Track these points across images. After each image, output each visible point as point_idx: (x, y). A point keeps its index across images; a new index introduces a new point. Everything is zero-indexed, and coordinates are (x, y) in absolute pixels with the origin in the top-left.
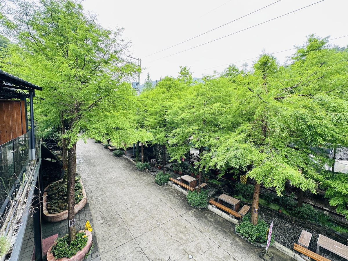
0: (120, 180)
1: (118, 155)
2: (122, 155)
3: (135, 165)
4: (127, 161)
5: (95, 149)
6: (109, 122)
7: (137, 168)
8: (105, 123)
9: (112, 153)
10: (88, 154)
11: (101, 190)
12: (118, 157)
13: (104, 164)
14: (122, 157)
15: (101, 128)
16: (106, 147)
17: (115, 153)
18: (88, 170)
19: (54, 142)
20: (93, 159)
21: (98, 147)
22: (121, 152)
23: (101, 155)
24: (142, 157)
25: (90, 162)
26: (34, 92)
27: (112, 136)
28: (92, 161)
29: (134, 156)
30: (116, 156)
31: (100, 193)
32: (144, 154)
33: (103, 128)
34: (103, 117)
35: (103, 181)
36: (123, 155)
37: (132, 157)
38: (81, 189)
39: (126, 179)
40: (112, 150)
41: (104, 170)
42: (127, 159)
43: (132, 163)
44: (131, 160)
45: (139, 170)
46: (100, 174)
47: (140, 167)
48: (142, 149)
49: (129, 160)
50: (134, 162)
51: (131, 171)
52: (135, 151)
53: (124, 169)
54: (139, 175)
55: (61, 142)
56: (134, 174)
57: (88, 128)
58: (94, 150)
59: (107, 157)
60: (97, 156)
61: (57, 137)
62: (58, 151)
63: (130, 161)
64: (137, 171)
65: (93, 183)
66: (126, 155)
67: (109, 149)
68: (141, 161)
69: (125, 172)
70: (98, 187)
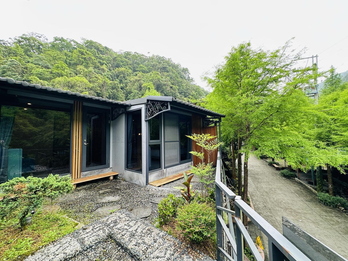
0: (293, 208)
1: (287, 176)
2: (292, 177)
3: (317, 196)
4: (302, 186)
5: (258, 164)
6: (282, 139)
7: (322, 201)
8: (278, 140)
9: (278, 172)
10: (252, 169)
11: (269, 210)
12: (288, 178)
13: (270, 183)
14: (292, 179)
15: (274, 146)
16: (271, 164)
17: (282, 173)
18: (253, 184)
19: (225, 154)
20: (257, 175)
21: (262, 163)
22: (292, 173)
23: (266, 172)
24: (330, 186)
25: (255, 177)
26: (221, 119)
27: (287, 154)
28: (257, 176)
29: (313, 181)
30: (285, 177)
31: (268, 213)
32: (334, 183)
33: (276, 145)
34: (274, 134)
35: (270, 201)
36: (295, 178)
37: (310, 183)
38: (249, 202)
39: (302, 209)
40: (278, 169)
41: (271, 189)
42: (301, 184)
43: (312, 191)
44: (309, 186)
45: (325, 204)
46: (266, 192)
47: (326, 200)
48: (329, 176)
49: (304, 185)
50: (314, 190)
51: (309, 201)
52: (315, 176)
53: (298, 195)
54: (326, 211)
55: (231, 155)
56: (315, 207)
57: (260, 144)
58: (257, 166)
59: (273, 175)
60: (261, 172)
61: (226, 150)
62: (228, 162)
63: (306, 188)
64: (321, 205)
65: (259, 199)
66: (299, 179)
67: (274, 166)
68: (327, 192)
69: (299, 199)
70: (265, 206)
